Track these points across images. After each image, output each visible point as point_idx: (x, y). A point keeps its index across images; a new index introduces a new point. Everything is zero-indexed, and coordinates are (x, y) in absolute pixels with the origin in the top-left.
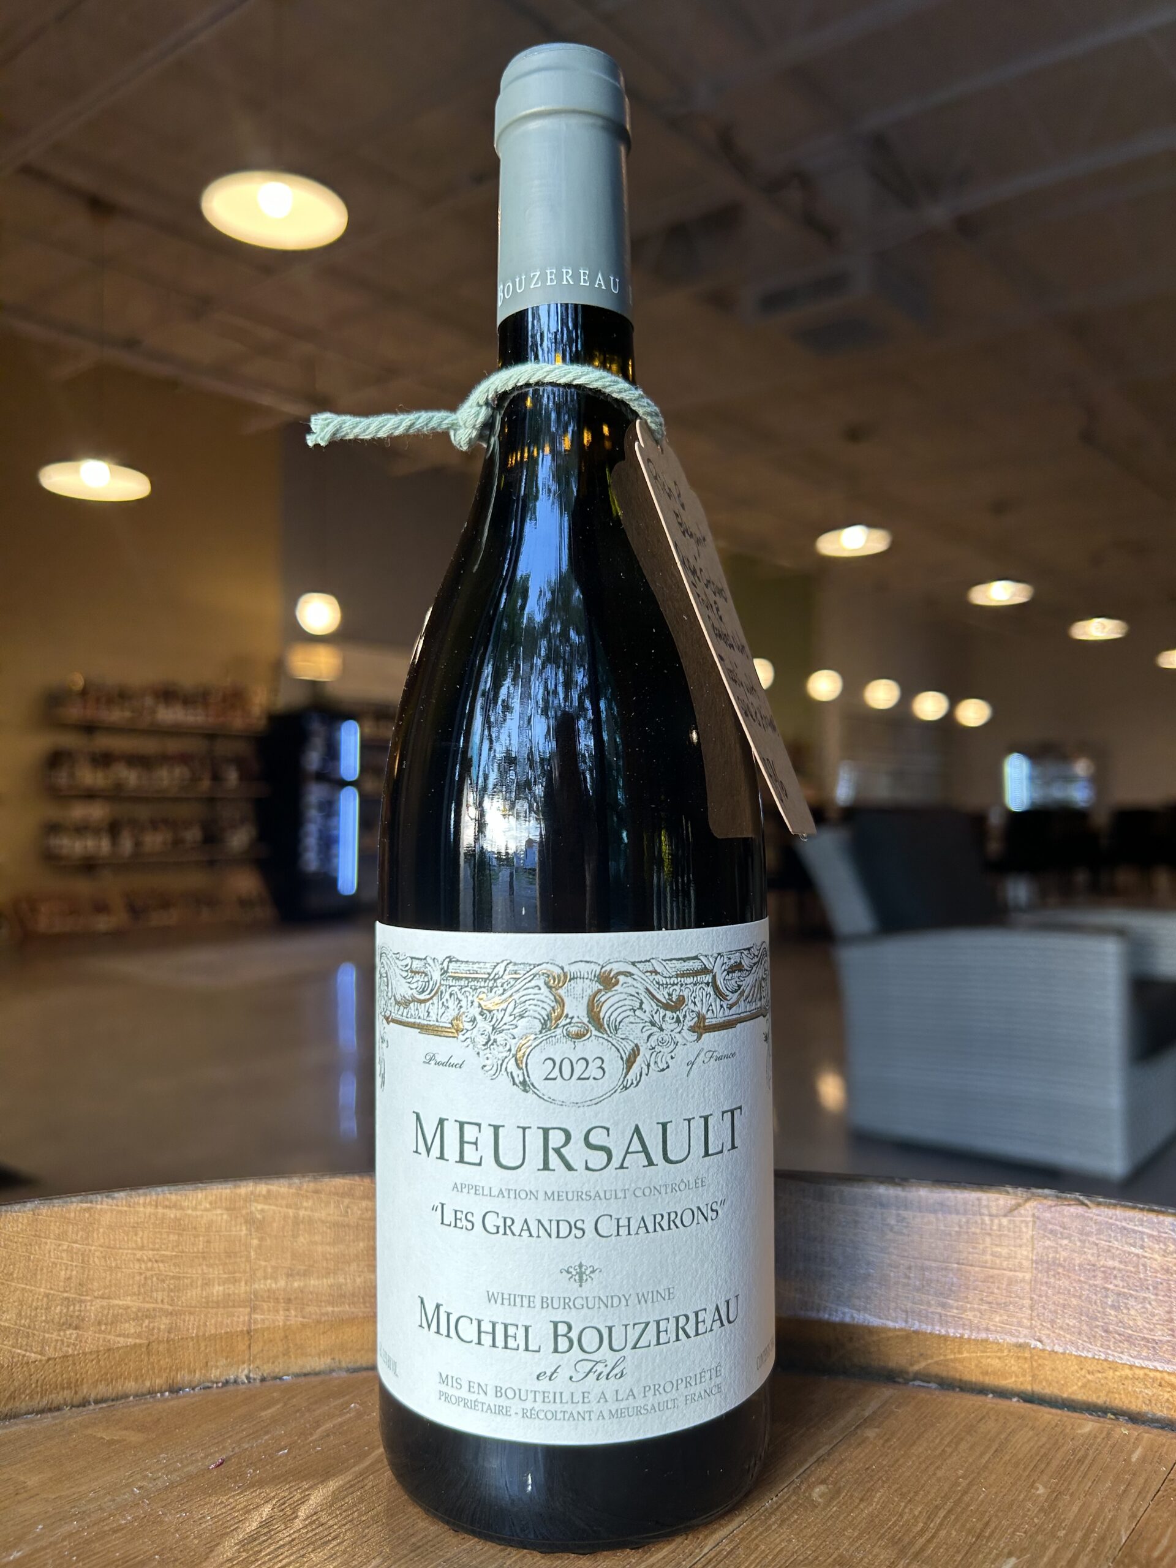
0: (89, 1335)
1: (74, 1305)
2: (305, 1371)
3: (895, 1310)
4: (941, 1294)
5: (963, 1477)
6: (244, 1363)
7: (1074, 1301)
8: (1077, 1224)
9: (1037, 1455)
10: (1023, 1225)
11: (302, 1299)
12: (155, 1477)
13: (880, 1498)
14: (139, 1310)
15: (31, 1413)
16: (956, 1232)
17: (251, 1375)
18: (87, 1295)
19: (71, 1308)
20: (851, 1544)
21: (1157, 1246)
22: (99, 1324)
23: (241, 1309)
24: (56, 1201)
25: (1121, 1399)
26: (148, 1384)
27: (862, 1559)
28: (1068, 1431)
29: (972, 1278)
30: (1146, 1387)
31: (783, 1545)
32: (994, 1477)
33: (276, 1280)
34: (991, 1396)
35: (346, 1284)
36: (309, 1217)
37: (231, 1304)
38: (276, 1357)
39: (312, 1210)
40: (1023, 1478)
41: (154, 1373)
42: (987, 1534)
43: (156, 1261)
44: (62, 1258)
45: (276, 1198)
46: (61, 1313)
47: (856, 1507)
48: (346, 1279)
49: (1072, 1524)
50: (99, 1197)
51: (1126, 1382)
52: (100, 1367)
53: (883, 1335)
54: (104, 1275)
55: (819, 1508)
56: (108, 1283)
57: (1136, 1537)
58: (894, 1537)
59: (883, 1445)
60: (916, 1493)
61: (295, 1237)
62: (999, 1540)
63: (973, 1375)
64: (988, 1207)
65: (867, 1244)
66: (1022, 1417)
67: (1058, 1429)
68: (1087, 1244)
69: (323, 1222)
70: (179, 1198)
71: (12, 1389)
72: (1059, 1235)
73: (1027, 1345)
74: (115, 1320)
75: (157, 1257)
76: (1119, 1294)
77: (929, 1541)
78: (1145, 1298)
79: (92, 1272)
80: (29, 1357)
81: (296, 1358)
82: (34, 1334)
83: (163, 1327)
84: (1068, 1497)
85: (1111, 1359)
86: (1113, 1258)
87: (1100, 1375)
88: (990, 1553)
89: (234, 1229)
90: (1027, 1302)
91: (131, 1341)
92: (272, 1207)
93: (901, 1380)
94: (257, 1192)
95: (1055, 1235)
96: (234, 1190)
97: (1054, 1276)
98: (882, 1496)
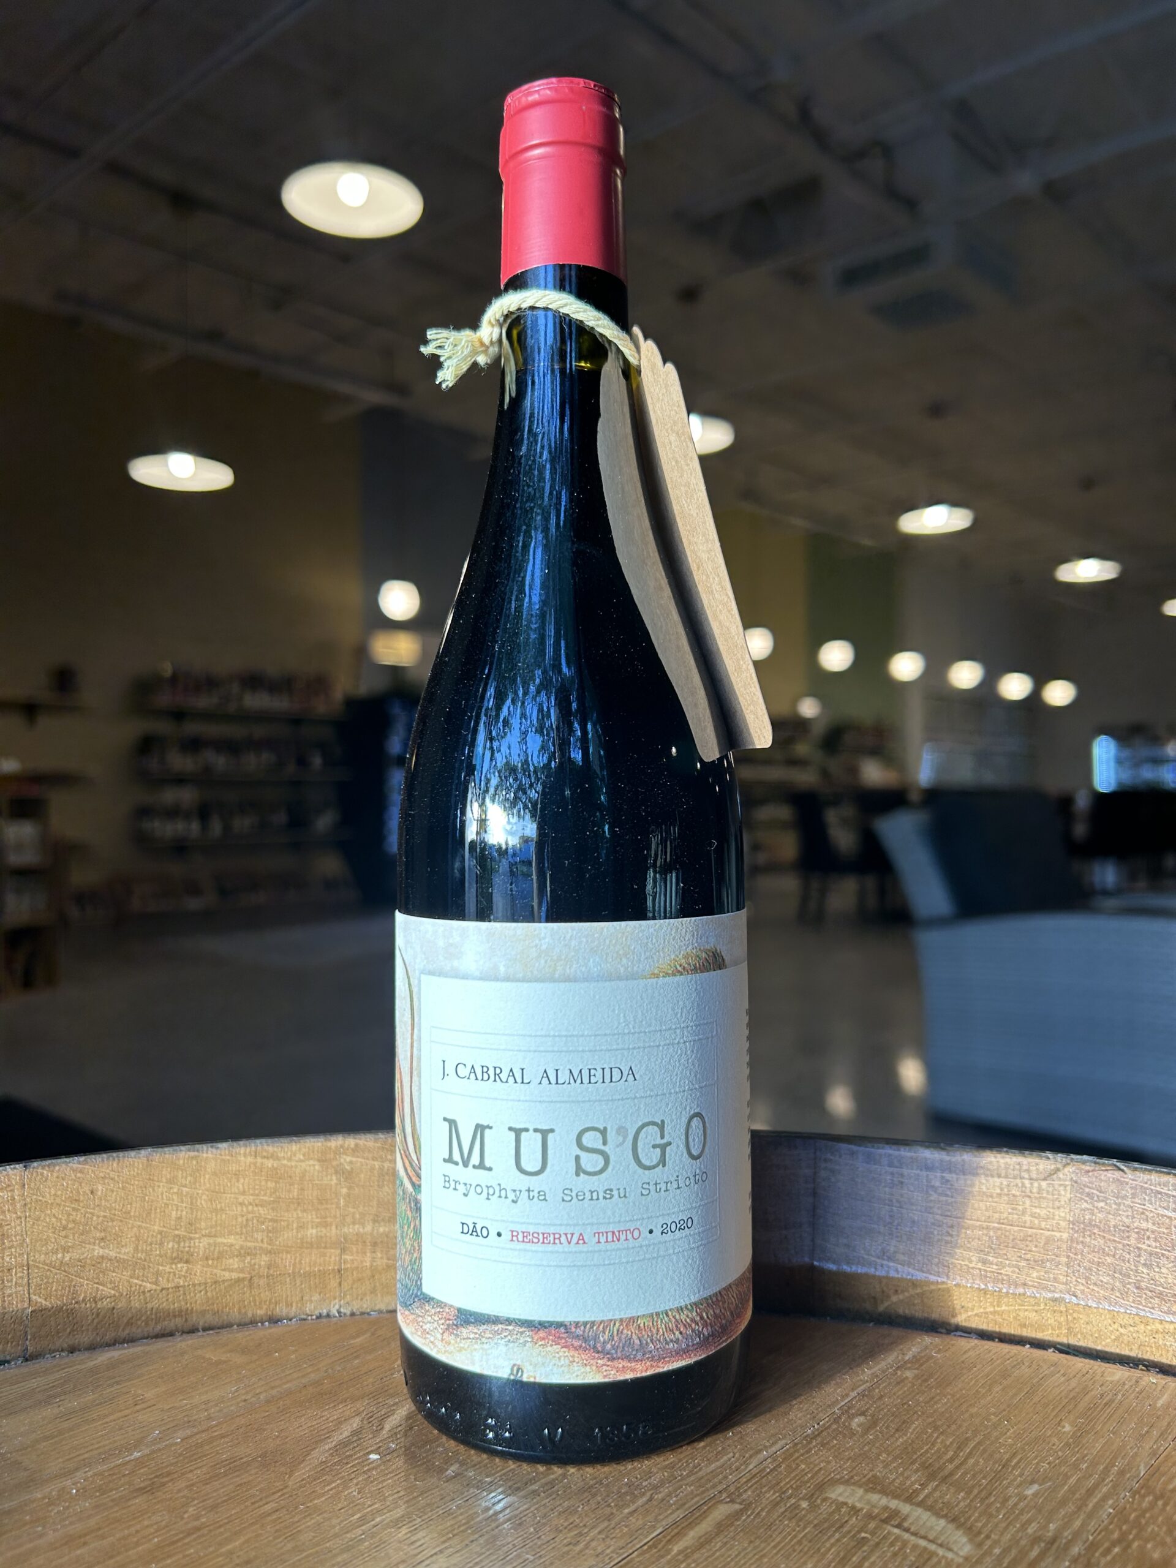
0: (198, 1268)
1: (184, 1241)
3: (937, 1265)
4: (981, 1251)
5: (994, 1414)
6: (335, 1298)
7: (1109, 1260)
8: (1113, 1187)
9: (1066, 1397)
13: (914, 1430)
14: (242, 1247)
15: (147, 1338)
16: (998, 1194)
17: (342, 1310)
18: (196, 1233)
19: (182, 1244)
20: (885, 1467)
22: (207, 1259)
23: (333, 1251)
24: (166, 1149)
25: (1152, 1352)
26: (250, 1314)
27: (894, 1479)
28: (1098, 1377)
29: (1011, 1237)
31: (822, 1465)
32: (1023, 1414)
33: (363, 1225)
34: (1028, 1346)
37: (323, 1245)
38: (365, 1294)
40: (1052, 1417)
41: (255, 1305)
42: (1013, 1464)
43: (256, 1205)
44: (173, 1200)
45: (363, 1151)
46: (173, 1248)
47: (892, 1436)
49: (1094, 1459)
50: (205, 1147)
51: (1156, 1336)
52: (208, 1298)
53: (926, 1288)
54: (209, 1216)
55: (857, 1436)
56: (214, 1223)
57: (1153, 1471)
58: (924, 1463)
59: (921, 1385)
60: (949, 1427)
61: (381, 1186)
62: (1024, 1469)
63: (1010, 1327)
64: (1028, 1171)
65: (912, 1204)
66: (1056, 1365)
67: (1089, 1377)
68: (1122, 1207)
70: (276, 1149)
71: (130, 1315)
72: (1096, 1198)
73: (1063, 1299)
74: (220, 1256)
75: (257, 1202)
76: (1151, 1254)
77: (957, 1468)
79: (199, 1213)
80: (145, 1287)
81: (382, 1296)
82: (149, 1267)
83: (263, 1263)
84: (1092, 1435)
85: (1142, 1313)
86: (1146, 1220)
87: (1131, 1329)
88: (1015, 1479)
89: (325, 1178)
90: (1064, 1260)
91: (235, 1275)
92: (360, 1160)
93: (944, 1331)
94: (346, 1146)
95: (1092, 1198)
96: (325, 1143)
97: (1090, 1236)
98: (916, 1428)
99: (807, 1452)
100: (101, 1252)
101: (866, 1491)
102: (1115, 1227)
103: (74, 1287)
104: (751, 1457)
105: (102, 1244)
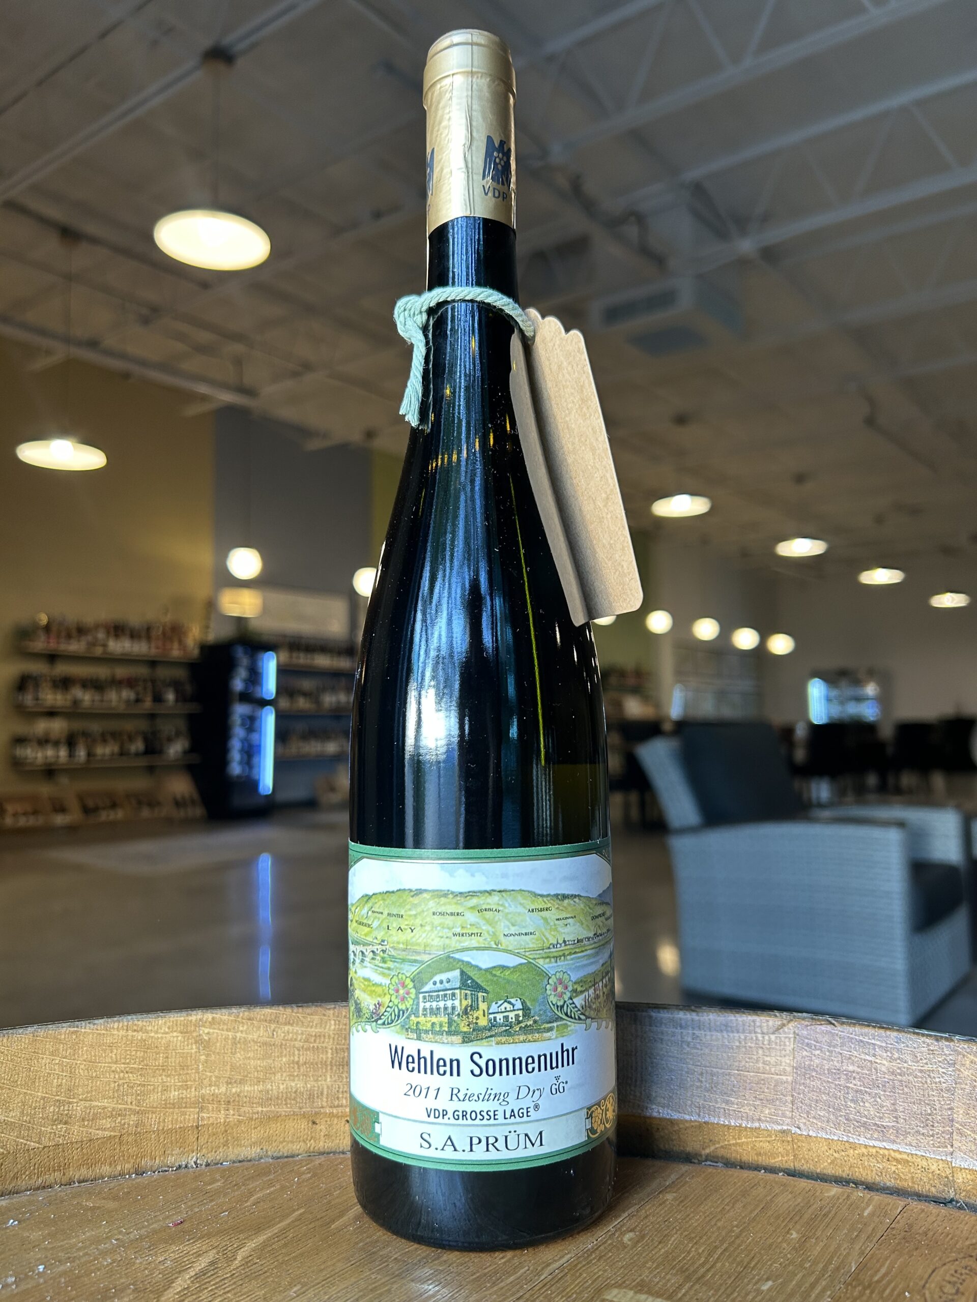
0: (75, 1128)
1: (64, 1105)
2: (240, 1158)
3: (690, 1106)
4: (725, 1093)
5: (737, 1226)
6: (193, 1152)
7: (824, 1097)
8: (826, 1038)
9: (793, 1211)
10: (787, 1040)
11: (239, 1102)
12: (128, 1231)
13: (673, 1241)
14: (113, 1109)
15: (30, 1190)
16: (737, 1046)
17: (198, 1162)
20: (650, 1273)
21: (885, 1054)
22: (83, 1120)
23: (192, 1110)
24: (50, 1026)
25: (859, 1172)
26: (119, 1168)
27: (658, 1283)
28: (817, 1195)
29: (748, 1081)
30: (878, 1162)
31: (600, 1273)
32: (760, 1226)
33: (218, 1087)
34: (763, 1171)
35: (272, 1090)
36: (244, 1038)
37: (184, 1105)
38: (218, 1147)
39: (246, 1034)
40: (782, 1227)
41: (124, 1159)
42: (752, 1266)
43: (127, 1072)
44: (55, 1070)
45: (219, 1024)
47: (656, 1247)
48: (271, 1086)
49: (815, 1259)
50: (83, 1023)
51: (863, 1159)
52: (83, 1154)
53: (681, 1126)
54: (86, 1083)
55: (628, 1248)
56: (90, 1089)
57: (862, 1267)
58: (682, 1268)
59: (678, 1205)
60: (701, 1238)
61: (234, 1053)
62: (760, 1269)
63: (748, 1156)
64: (761, 1027)
65: (670, 1057)
66: (785, 1185)
67: (811, 1193)
68: (834, 1054)
69: (256, 1042)
70: (145, 1024)
71: (16, 1170)
72: (813, 1047)
73: (790, 1131)
74: (95, 1118)
75: (128, 1069)
76: (857, 1091)
77: (708, 1270)
78: (876, 1094)
79: (77, 1081)
80: (29, 1145)
81: (233, 1148)
83: (131, 1123)
84: (814, 1240)
85: (851, 1140)
86: (853, 1064)
87: (843, 1153)
88: (753, 1278)
89: (186, 1048)
90: (789, 1098)
91: (107, 1134)
92: (216, 1031)
93: (696, 1161)
94: (204, 1019)
95: (811, 1047)
96: (187, 1018)
97: (809, 1078)
98: (675, 1239)
99: (588, 1263)
101: (636, 1293)
102: (828, 1069)
104: (543, 1269)
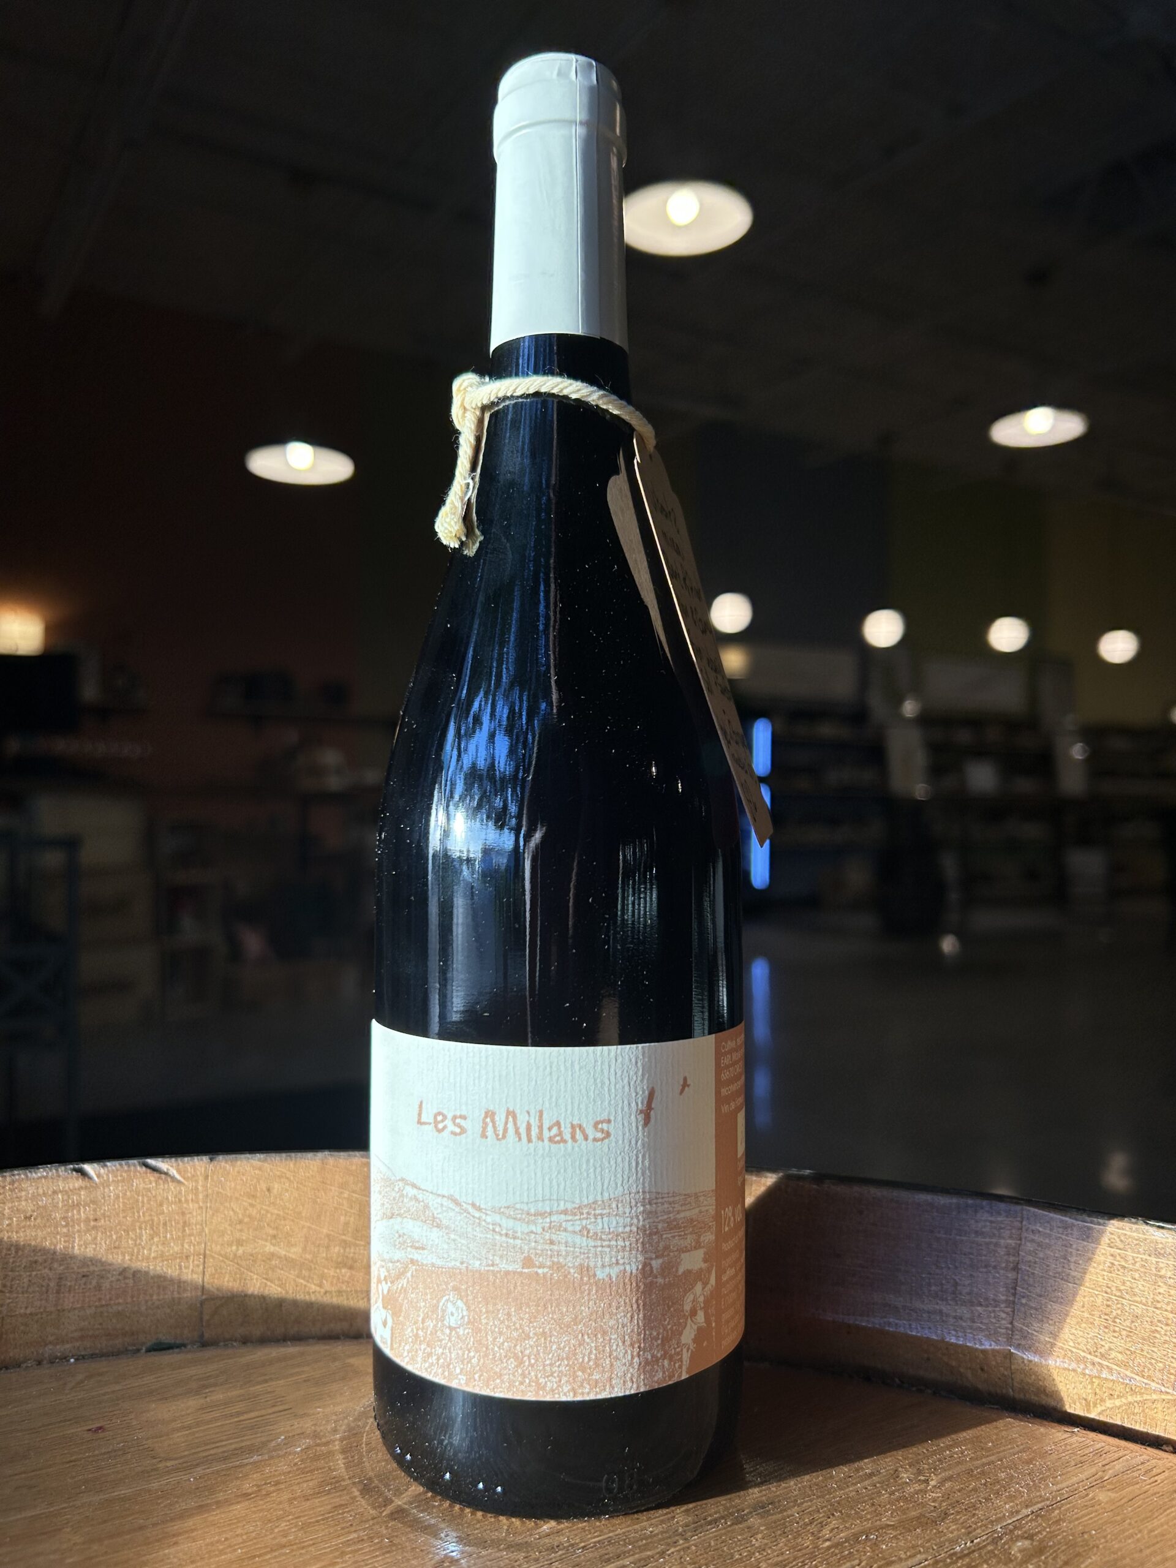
1: (350, 1247)
18: (361, 1240)
19: (348, 1250)
44: (343, 1205)
46: (339, 1253)
82: (315, 1268)
100: (272, 1249)
103: (245, 1280)
105: (274, 1241)
